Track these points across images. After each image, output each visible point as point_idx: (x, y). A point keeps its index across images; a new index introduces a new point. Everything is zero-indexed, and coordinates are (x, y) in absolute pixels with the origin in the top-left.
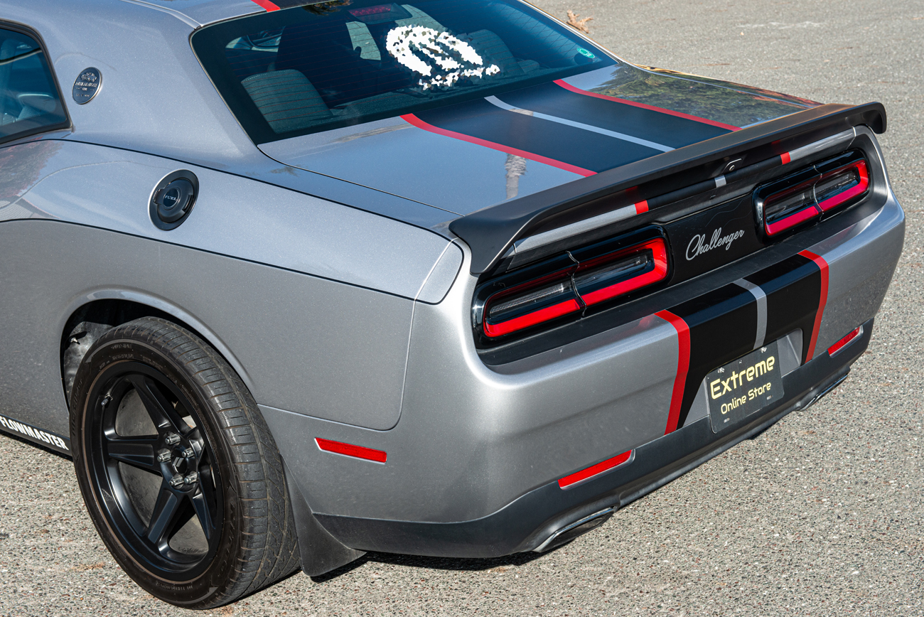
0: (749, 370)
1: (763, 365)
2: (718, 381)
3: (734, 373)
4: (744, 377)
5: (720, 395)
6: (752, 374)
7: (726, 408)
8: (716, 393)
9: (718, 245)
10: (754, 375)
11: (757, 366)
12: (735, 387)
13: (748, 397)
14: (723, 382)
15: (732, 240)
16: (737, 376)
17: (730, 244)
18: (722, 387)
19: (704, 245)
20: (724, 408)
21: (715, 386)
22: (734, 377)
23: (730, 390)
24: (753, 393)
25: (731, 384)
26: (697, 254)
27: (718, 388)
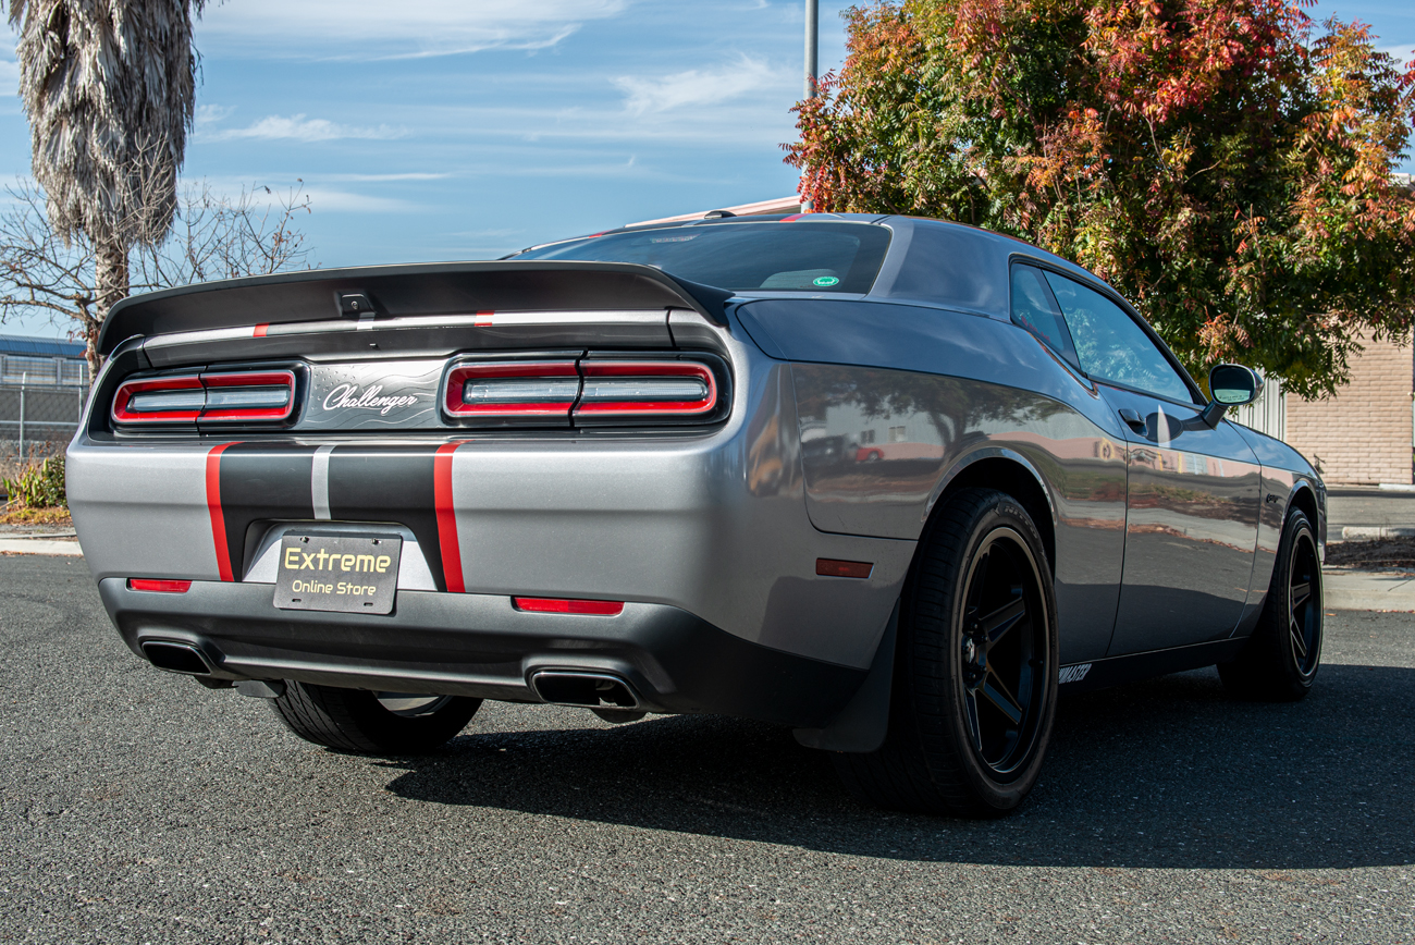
0: (346, 557)
1: (370, 561)
2: (299, 550)
3: (323, 550)
4: (337, 563)
5: (296, 567)
6: (351, 563)
7: (299, 587)
8: (291, 562)
9: (371, 404)
10: (354, 567)
11: (360, 557)
12: (321, 568)
13: (336, 589)
14: (305, 555)
15: (393, 404)
16: (327, 556)
17: (389, 408)
18: (302, 561)
19: (351, 398)
20: (297, 586)
21: (292, 554)
22: (322, 556)
23: (312, 568)
24: (343, 588)
25: (315, 561)
26: (338, 406)
27: (297, 558)
